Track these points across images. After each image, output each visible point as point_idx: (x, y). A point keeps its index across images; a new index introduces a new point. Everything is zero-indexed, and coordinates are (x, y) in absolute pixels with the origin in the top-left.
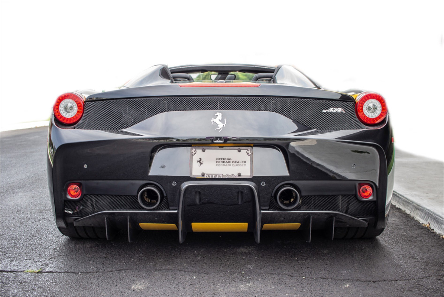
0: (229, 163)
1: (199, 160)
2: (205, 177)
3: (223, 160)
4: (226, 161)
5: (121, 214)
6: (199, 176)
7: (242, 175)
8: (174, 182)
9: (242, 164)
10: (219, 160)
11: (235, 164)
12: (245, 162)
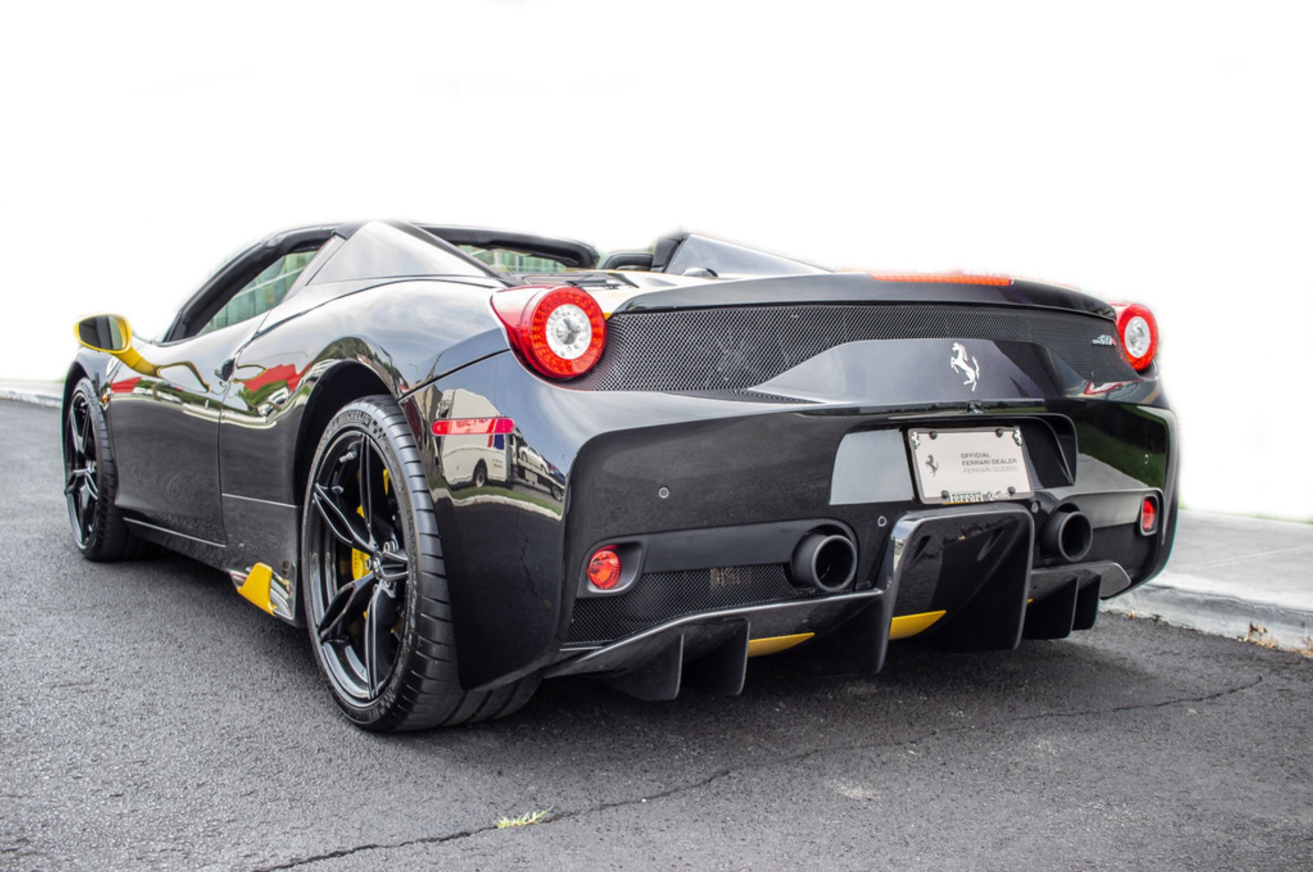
0: (987, 465)
1: (929, 460)
2: (952, 502)
3: (974, 459)
4: (979, 459)
5: (734, 618)
6: (937, 498)
7: (1017, 491)
8: (881, 517)
9: (1009, 465)
10: (966, 459)
11: (996, 465)
12: (1015, 460)
